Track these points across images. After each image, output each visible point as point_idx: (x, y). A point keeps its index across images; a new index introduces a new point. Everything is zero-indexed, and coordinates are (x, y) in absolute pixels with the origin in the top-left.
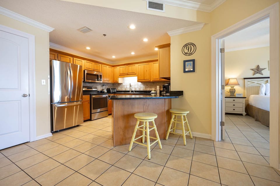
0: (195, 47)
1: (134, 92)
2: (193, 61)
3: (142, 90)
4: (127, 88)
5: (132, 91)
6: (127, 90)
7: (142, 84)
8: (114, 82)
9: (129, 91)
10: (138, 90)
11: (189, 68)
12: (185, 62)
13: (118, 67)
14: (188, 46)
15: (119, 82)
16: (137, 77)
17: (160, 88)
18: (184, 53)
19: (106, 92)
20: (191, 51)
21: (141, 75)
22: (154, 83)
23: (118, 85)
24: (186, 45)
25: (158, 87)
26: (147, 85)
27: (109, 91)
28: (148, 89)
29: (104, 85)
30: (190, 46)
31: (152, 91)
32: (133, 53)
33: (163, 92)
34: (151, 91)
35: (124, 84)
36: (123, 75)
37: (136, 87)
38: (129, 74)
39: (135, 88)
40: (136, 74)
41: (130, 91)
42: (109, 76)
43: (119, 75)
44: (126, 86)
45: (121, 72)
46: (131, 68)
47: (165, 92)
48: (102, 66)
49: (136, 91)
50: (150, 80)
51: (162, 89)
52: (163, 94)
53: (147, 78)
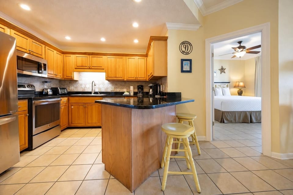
0: (191, 46)
1: (98, 94)
2: (190, 61)
3: (109, 90)
4: (85, 87)
5: (95, 93)
6: (86, 91)
7: (110, 84)
8: (65, 77)
9: (90, 93)
10: (103, 90)
11: (186, 68)
12: (182, 60)
13: (73, 56)
14: (185, 44)
15: (75, 79)
16: (104, 73)
17: (134, 88)
18: (182, 51)
19: (51, 94)
20: (187, 50)
21: (111, 71)
22: (126, 83)
23: (69, 83)
24: (183, 43)
25: (132, 88)
26: (116, 85)
27: (55, 92)
28: (118, 90)
29: (46, 82)
30: (187, 45)
31: (125, 92)
32: (103, 40)
33: (139, 94)
34: (123, 93)
35: (80, 82)
36: (81, 68)
37: (101, 87)
38: (93, 68)
39: (100, 89)
40: (103, 69)
41: (93, 93)
42: (57, 67)
43: (74, 67)
44: (85, 85)
45: (79, 64)
46: (95, 61)
47: (141, 93)
48: (47, 50)
49: (101, 93)
50: (124, 78)
51: (136, 90)
52: (139, 96)
53: (120, 76)
